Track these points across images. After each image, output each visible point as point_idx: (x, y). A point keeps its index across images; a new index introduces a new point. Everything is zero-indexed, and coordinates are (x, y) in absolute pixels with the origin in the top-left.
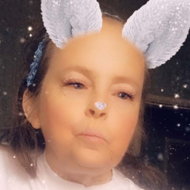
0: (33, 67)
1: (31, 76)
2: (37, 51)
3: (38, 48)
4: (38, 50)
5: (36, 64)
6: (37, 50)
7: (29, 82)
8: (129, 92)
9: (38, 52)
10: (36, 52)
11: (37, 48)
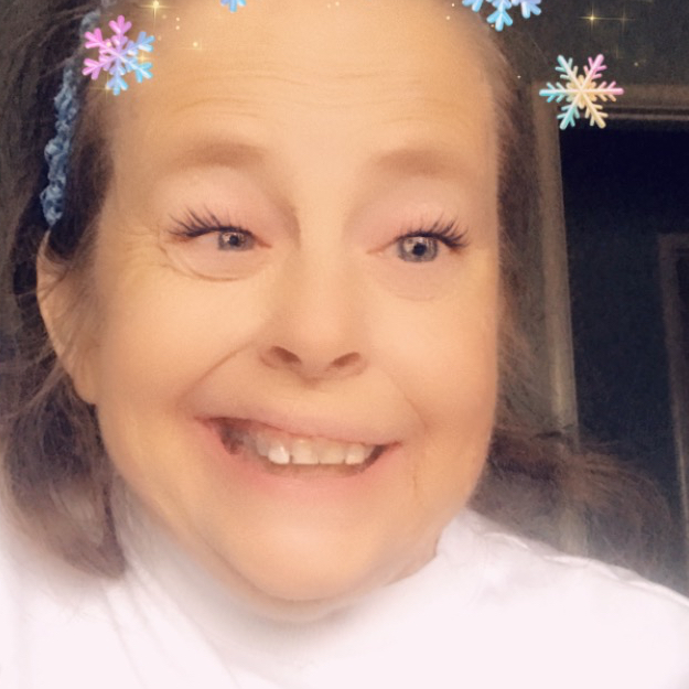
0: (56, 158)
1: (56, 189)
2: (60, 96)
3: (65, 80)
4: (64, 90)
5: (66, 145)
6: (59, 90)
7: (52, 210)
8: (440, 224)
9: (64, 99)
10: (57, 99)
11: (61, 82)
